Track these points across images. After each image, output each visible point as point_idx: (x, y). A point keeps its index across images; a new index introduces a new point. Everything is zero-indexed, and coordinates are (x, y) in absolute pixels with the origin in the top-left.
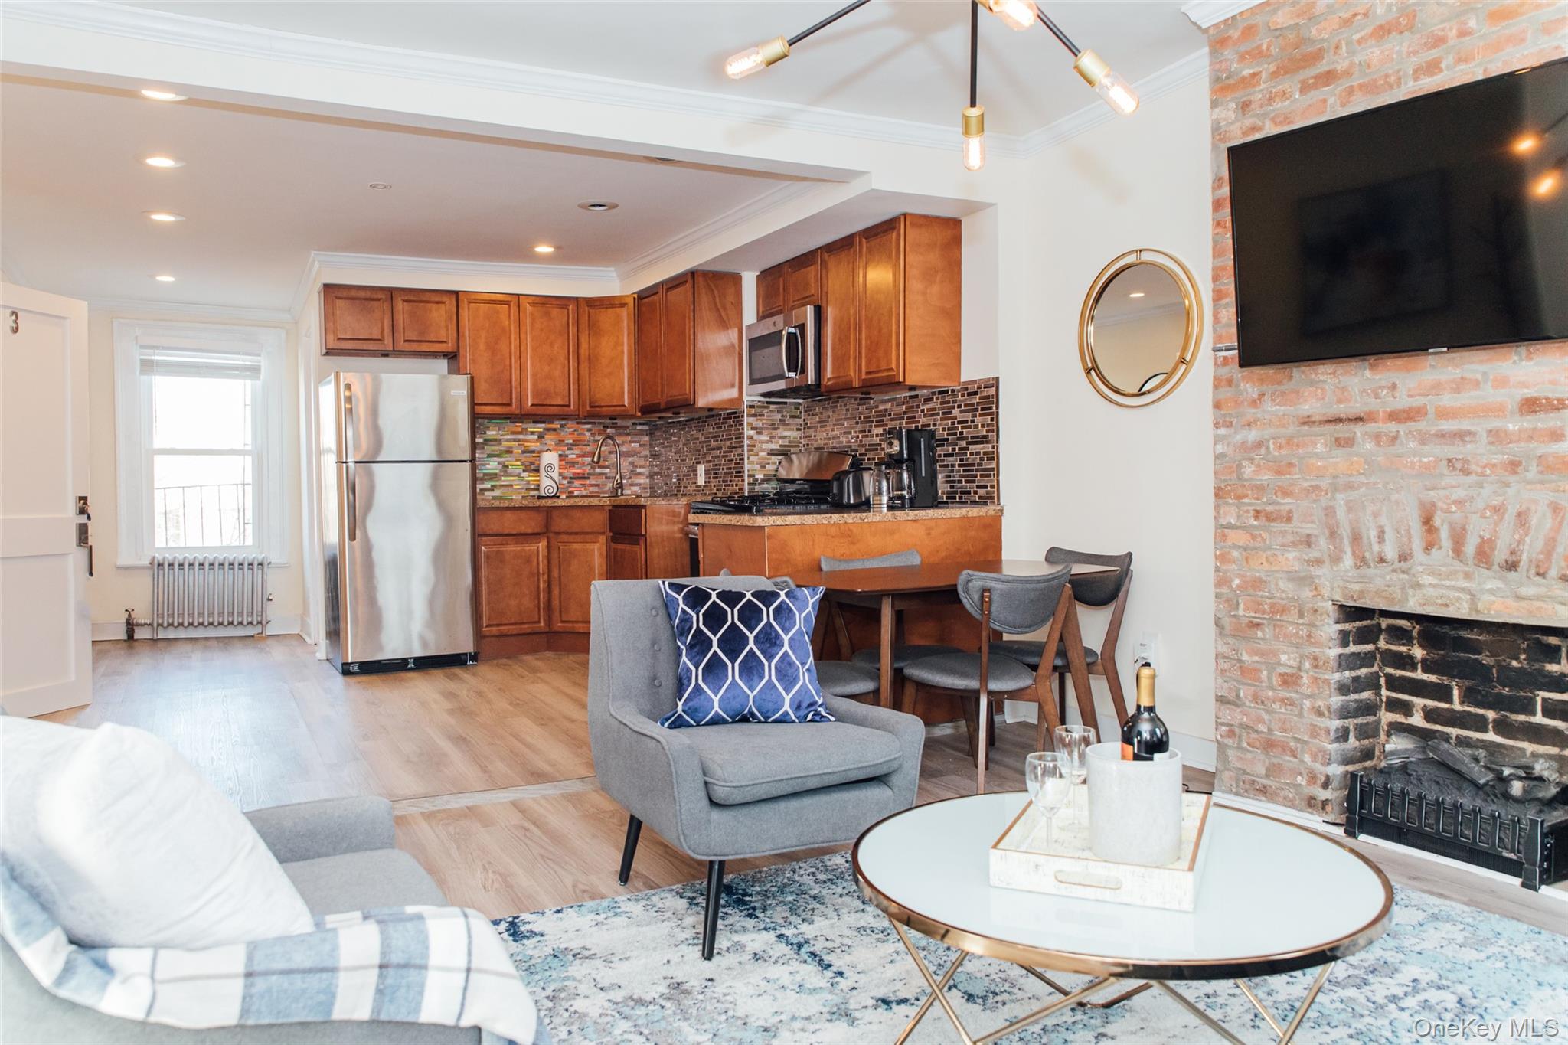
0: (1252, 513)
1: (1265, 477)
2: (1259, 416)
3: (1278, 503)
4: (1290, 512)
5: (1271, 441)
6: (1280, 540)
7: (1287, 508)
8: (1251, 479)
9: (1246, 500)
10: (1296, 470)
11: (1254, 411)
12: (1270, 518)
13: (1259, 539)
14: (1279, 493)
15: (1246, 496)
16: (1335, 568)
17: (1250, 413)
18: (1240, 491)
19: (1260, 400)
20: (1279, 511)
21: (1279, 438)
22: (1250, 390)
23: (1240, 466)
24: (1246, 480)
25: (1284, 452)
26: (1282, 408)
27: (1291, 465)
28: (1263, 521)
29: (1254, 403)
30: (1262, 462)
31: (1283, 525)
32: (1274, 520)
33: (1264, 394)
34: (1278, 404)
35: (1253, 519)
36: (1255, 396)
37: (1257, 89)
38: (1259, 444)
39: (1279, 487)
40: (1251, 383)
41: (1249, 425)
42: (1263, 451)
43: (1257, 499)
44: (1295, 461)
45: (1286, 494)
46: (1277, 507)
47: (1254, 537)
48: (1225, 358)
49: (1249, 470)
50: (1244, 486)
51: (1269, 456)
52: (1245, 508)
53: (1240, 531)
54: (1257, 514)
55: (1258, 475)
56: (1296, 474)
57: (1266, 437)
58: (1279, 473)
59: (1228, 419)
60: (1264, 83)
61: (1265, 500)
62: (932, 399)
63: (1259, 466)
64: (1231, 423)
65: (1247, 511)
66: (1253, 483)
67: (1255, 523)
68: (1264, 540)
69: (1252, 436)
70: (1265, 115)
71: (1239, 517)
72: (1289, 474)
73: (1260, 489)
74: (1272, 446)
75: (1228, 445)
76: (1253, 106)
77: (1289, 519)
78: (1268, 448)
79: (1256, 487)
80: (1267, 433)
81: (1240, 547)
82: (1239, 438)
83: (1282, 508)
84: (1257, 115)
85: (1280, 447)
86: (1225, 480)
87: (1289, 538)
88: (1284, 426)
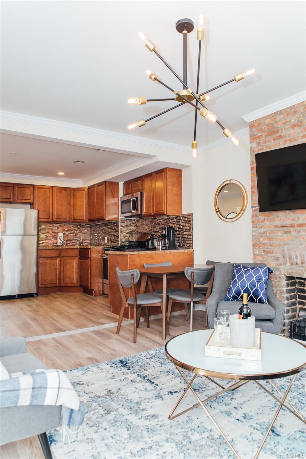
0: (263, 251)
1: (266, 241)
2: (264, 225)
3: (270, 248)
4: (273, 251)
5: (267, 232)
6: (270, 258)
7: (272, 250)
8: (262, 242)
9: (261, 248)
10: (274, 239)
11: (263, 223)
12: (267, 252)
13: (265, 258)
14: (270, 246)
15: (261, 246)
16: (285, 266)
17: (262, 224)
18: (259, 245)
19: (264, 221)
20: (270, 251)
21: (269, 231)
22: (261, 218)
23: (259, 239)
24: (261, 242)
25: (270, 235)
26: (270, 223)
27: (273, 238)
28: (265, 253)
29: (262, 221)
30: (265, 237)
31: (271, 254)
32: (269, 253)
33: (265, 219)
34: (269, 222)
35: (263, 253)
36: (263, 220)
37: (262, 139)
38: (264, 233)
39: (270, 244)
40: (262, 216)
41: (261, 227)
42: (265, 234)
43: (264, 247)
44: (274, 237)
45: (272, 246)
46: (269, 250)
47: (263, 258)
48: (255, 209)
49: (261, 240)
50: (260, 244)
51: (267, 236)
52: (261, 250)
53: (259, 256)
54: (264, 251)
55: (264, 241)
56: (274, 241)
57: (266, 231)
58: (269, 240)
59: (256, 226)
60: (264, 138)
61: (266, 248)
62: (174, 219)
63: (264, 238)
64: (257, 227)
65: (261, 251)
66: (263, 243)
67: (264, 254)
68: (266, 258)
69: (262, 230)
70: (264, 146)
71: (259, 252)
72: (272, 241)
73: (265, 244)
74: (267, 233)
75: (256, 233)
76: (261, 143)
77: (272, 253)
78: (266, 234)
79: (264, 244)
80: (266, 229)
81: (260, 260)
82: (259, 231)
83: (271, 250)
84: (262, 146)
85: (270, 234)
86: (255, 242)
87: (273, 258)
88: (270, 228)
